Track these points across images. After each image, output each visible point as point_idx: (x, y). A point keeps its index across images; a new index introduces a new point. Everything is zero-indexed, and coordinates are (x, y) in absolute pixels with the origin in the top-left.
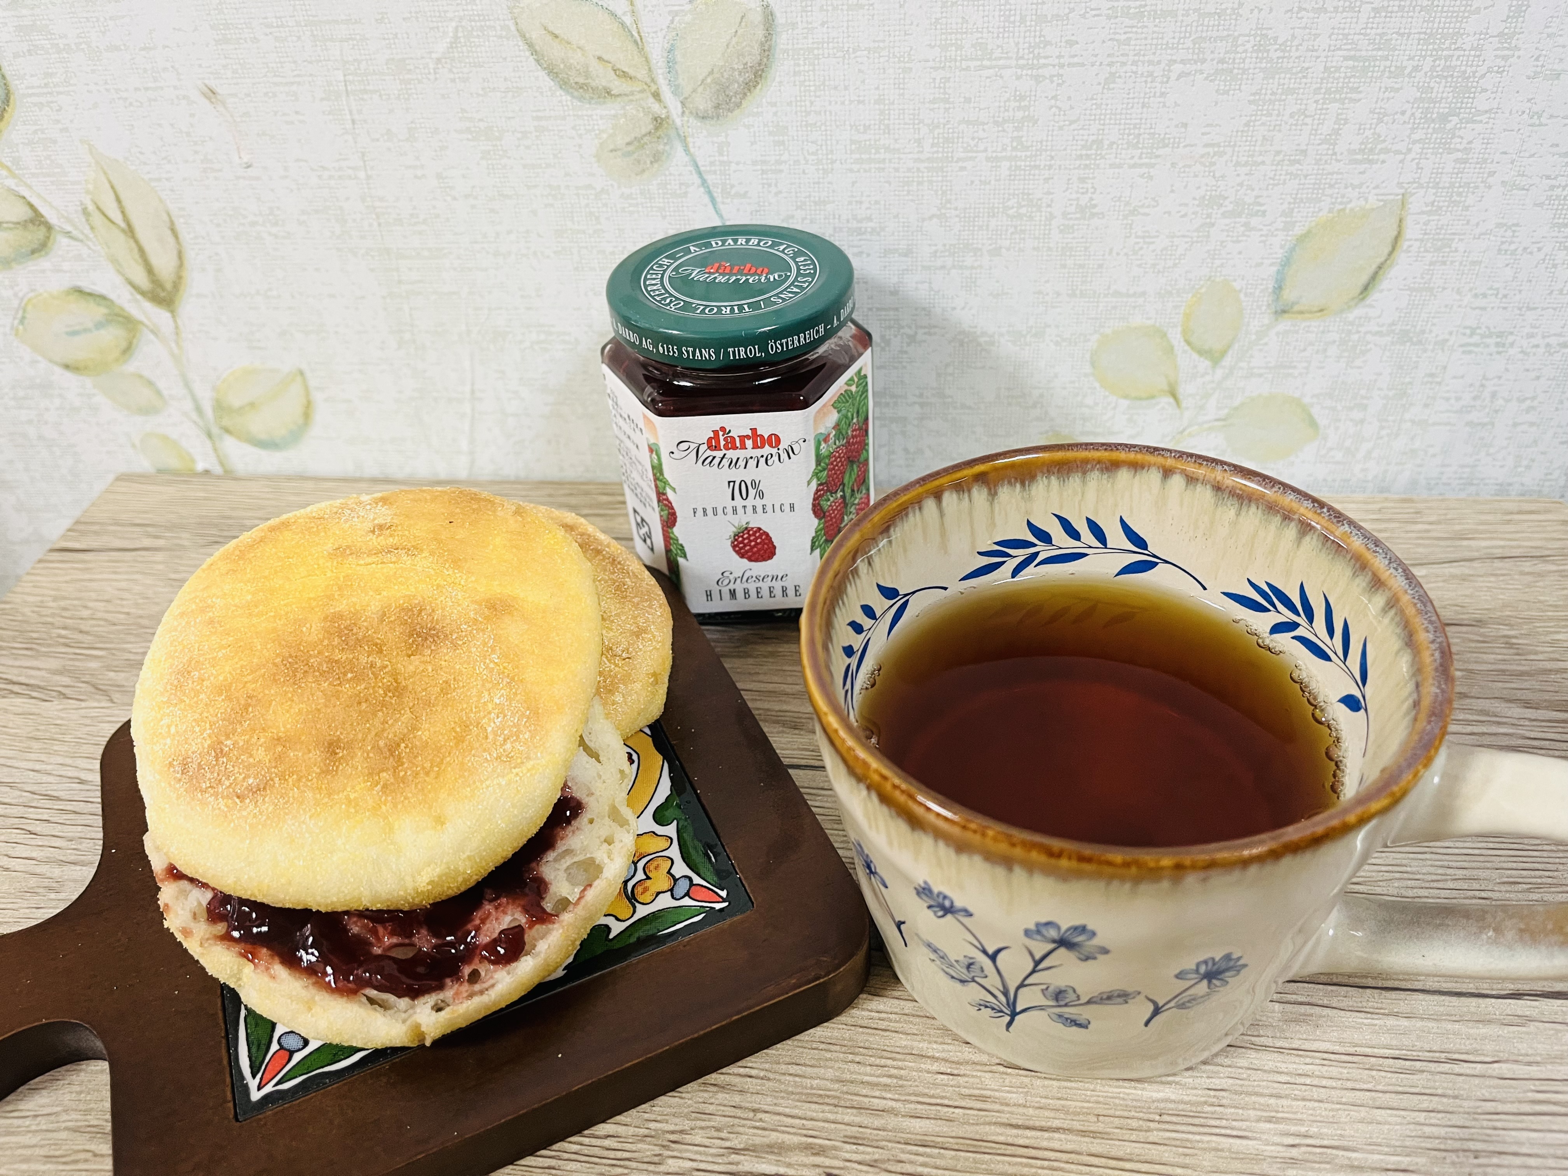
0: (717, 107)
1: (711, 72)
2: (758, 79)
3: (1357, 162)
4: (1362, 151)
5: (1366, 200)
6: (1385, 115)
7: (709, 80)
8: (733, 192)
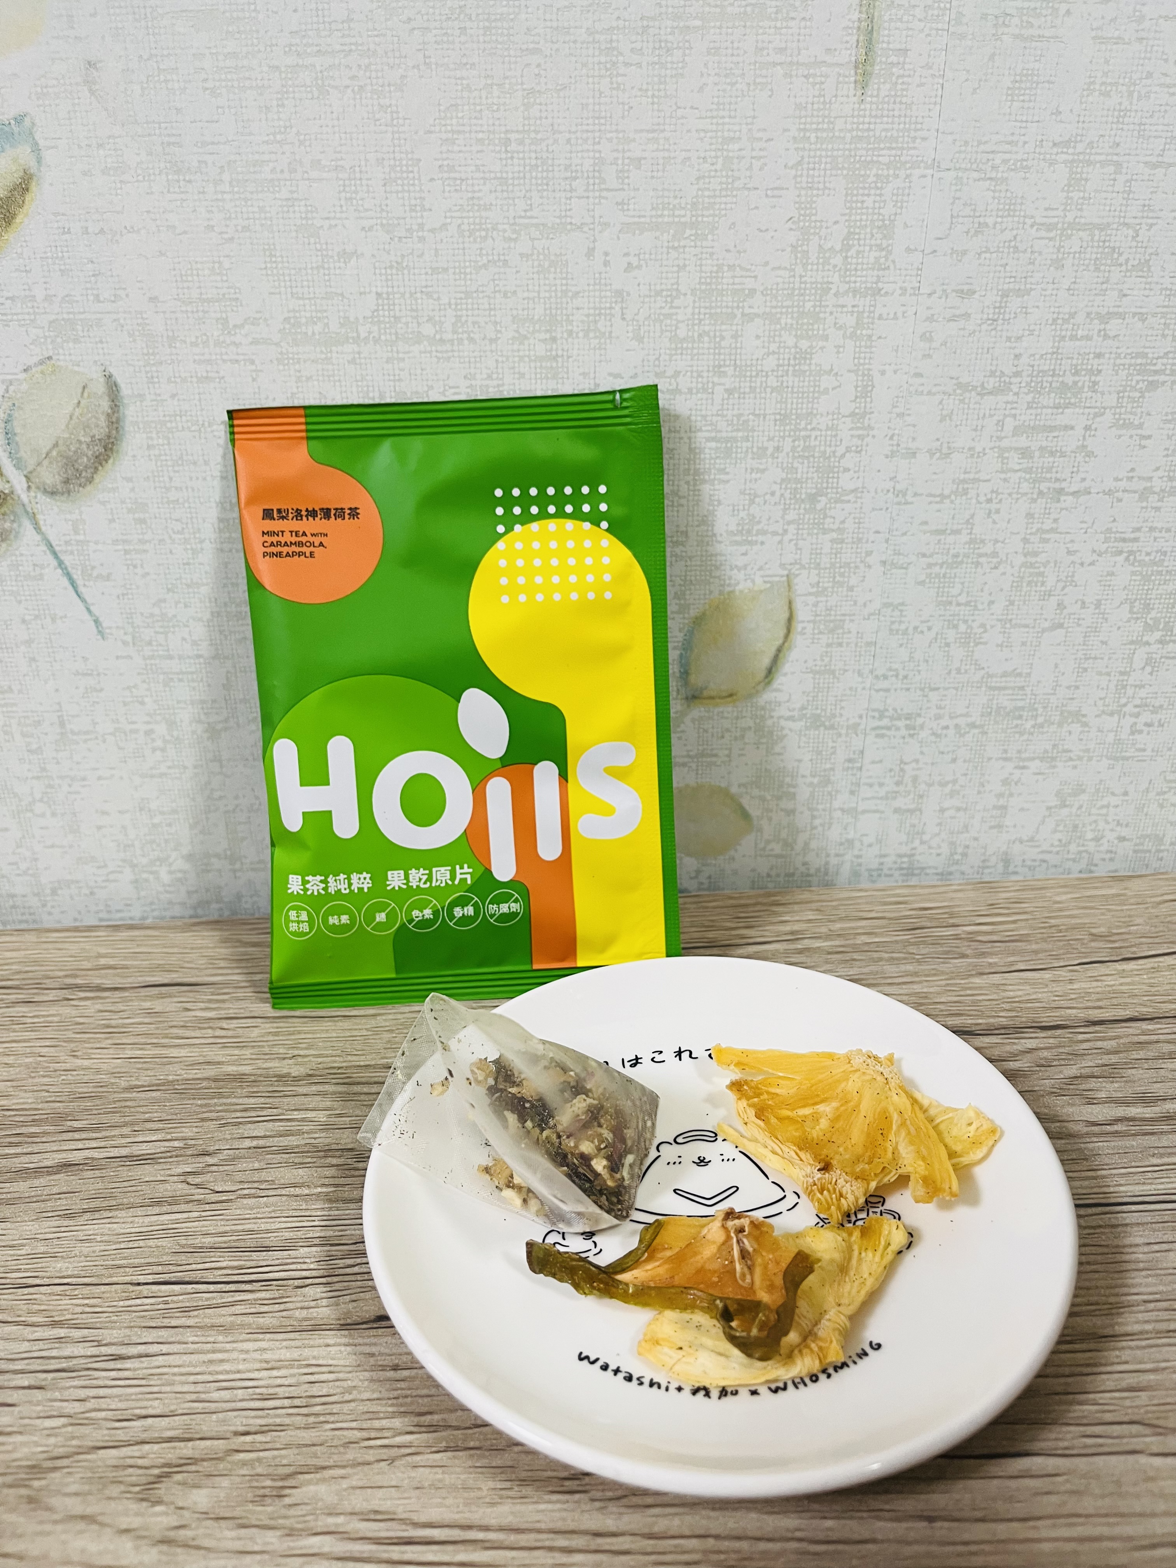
0: (67, 481)
1: (56, 445)
2: (109, 453)
3: (737, 543)
4: (740, 532)
5: (753, 581)
6: (756, 496)
7: (54, 453)
8: (95, 574)
